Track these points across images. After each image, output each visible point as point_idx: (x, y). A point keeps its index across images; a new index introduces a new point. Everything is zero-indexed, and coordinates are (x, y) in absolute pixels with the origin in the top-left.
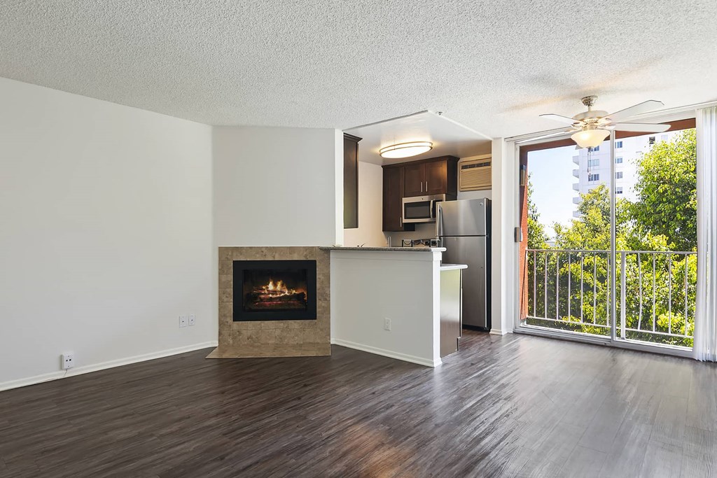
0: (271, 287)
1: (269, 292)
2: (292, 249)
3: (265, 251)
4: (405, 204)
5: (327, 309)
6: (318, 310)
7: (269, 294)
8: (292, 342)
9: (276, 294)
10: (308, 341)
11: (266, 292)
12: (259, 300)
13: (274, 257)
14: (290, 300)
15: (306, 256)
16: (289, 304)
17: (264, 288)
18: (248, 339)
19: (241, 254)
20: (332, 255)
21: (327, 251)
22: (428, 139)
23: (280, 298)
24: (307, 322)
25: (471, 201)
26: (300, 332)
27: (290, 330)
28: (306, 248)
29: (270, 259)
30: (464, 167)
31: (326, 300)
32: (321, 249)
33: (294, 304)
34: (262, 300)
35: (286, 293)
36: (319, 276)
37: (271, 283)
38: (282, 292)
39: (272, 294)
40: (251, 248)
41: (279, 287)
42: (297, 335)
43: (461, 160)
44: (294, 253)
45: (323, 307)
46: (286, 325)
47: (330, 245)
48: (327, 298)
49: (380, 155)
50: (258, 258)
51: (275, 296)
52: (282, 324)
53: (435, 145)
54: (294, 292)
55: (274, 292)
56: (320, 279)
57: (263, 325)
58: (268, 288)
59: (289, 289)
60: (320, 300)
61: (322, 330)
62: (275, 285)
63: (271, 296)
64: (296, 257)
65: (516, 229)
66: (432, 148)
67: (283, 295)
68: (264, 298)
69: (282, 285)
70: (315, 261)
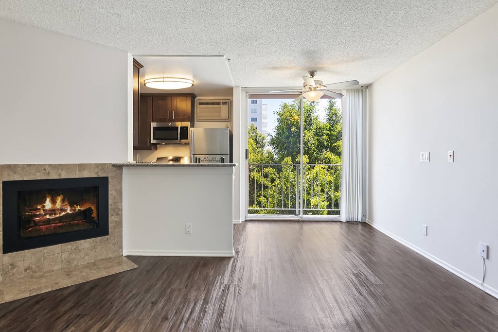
0: (48, 205)
1: (46, 212)
2: (81, 167)
3: (48, 169)
4: (153, 127)
5: (120, 224)
6: (110, 225)
7: (45, 215)
8: (82, 263)
9: (55, 214)
10: (99, 258)
11: (42, 212)
12: (32, 224)
13: (60, 175)
14: (73, 220)
15: (97, 173)
16: (73, 225)
17: (39, 207)
18: (26, 270)
19: (15, 173)
20: (125, 170)
21: (119, 167)
22: (191, 77)
23: (60, 219)
24: (99, 239)
25: (206, 130)
26: (91, 250)
27: (80, 251)
28: (97, 166)
29: (56, 177)
30: (200, 104)
31: (118, 214)
32: (114, 166)
33: (77, 225)
34: (36, 224)
35: (68, 211)
36: (112, 192)
37: (48, 200)
38: (62, 210)
39: (50, 214)
40: (29, 165)
41: (58, 204)
42: (87, 255)
43: (198, 98)
44: (84, 170)
45: (116, 222)
46: (74, 247)
47: (122, 162)
48: (119, 212)
49: (145, 85)
50: (39, 176)
51: (53, 217)
52: (70, 247)
53: (196, 83)
54: (79, 208)
55: (53, 211)
56: (112, 195)
57: (45, 251)
58: (44, 207)
59: (71, 205)
60: (112, 215)
61: (114, 244)
62: (54, 202)
63: (48, 217)
64: (86, 174)
65: (246, 150)
66: (193, 85)
67: (64, 213)
68: (39, 222)
69: (63, 201)
70: (107, 178)
